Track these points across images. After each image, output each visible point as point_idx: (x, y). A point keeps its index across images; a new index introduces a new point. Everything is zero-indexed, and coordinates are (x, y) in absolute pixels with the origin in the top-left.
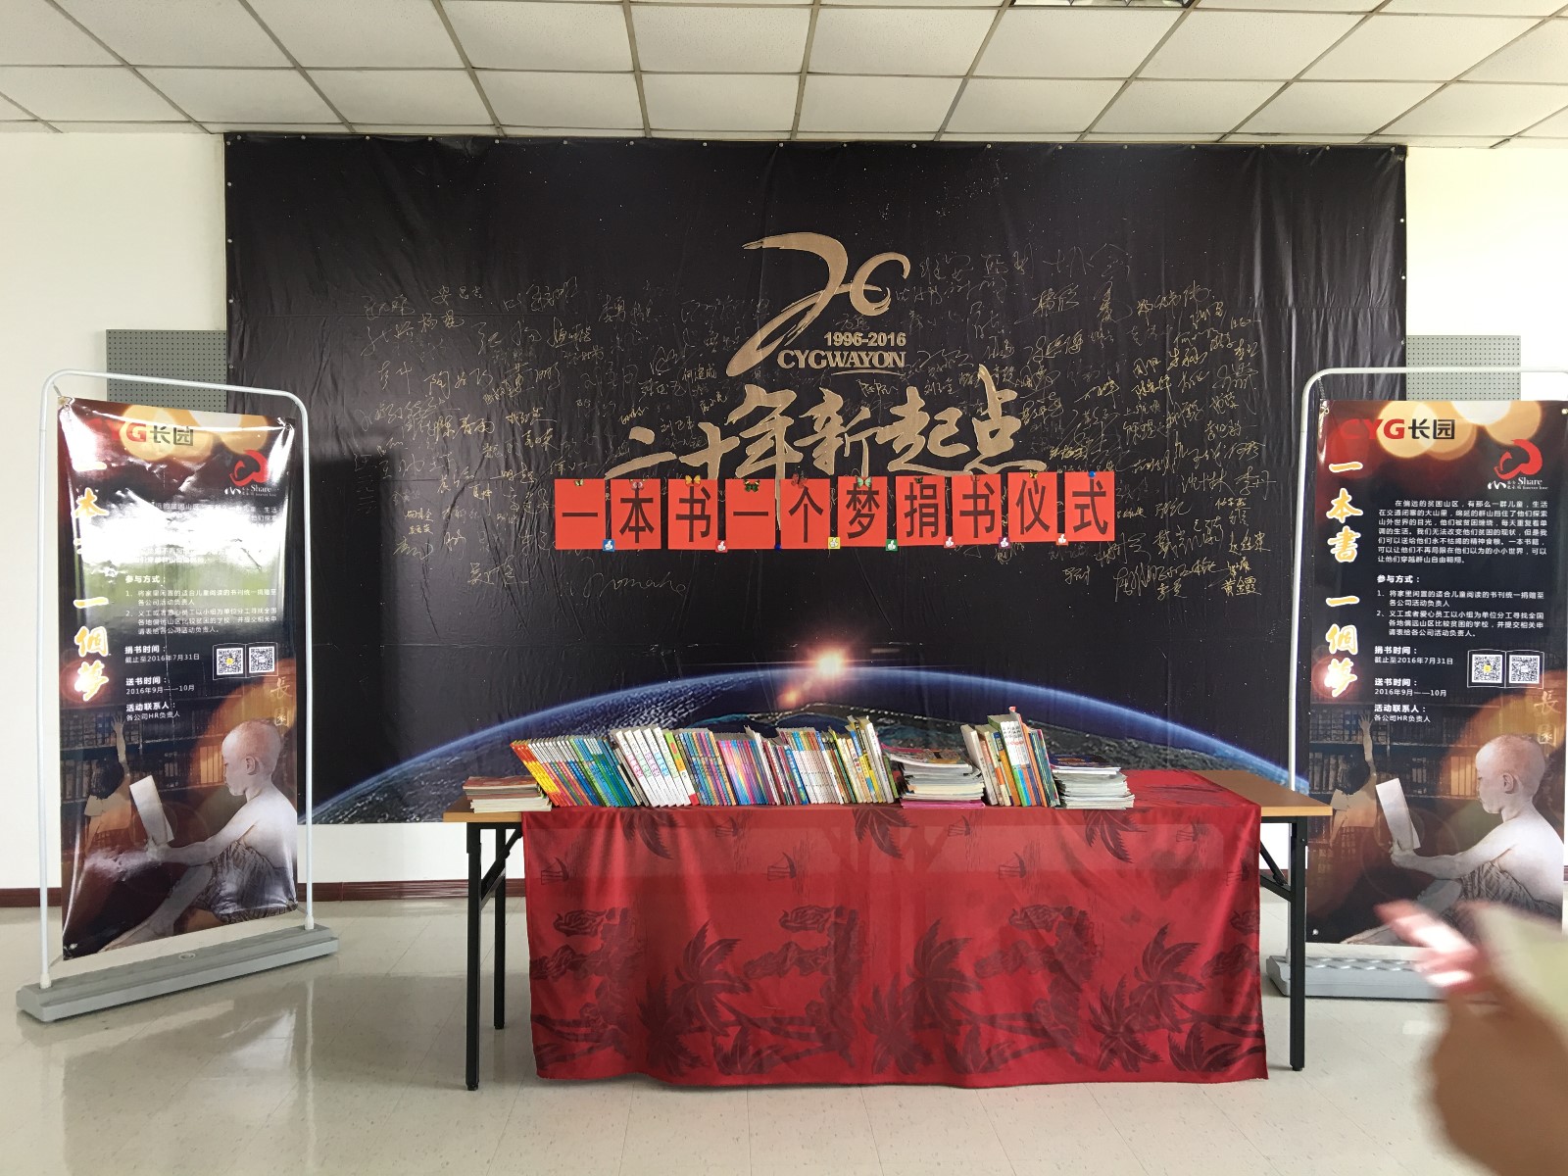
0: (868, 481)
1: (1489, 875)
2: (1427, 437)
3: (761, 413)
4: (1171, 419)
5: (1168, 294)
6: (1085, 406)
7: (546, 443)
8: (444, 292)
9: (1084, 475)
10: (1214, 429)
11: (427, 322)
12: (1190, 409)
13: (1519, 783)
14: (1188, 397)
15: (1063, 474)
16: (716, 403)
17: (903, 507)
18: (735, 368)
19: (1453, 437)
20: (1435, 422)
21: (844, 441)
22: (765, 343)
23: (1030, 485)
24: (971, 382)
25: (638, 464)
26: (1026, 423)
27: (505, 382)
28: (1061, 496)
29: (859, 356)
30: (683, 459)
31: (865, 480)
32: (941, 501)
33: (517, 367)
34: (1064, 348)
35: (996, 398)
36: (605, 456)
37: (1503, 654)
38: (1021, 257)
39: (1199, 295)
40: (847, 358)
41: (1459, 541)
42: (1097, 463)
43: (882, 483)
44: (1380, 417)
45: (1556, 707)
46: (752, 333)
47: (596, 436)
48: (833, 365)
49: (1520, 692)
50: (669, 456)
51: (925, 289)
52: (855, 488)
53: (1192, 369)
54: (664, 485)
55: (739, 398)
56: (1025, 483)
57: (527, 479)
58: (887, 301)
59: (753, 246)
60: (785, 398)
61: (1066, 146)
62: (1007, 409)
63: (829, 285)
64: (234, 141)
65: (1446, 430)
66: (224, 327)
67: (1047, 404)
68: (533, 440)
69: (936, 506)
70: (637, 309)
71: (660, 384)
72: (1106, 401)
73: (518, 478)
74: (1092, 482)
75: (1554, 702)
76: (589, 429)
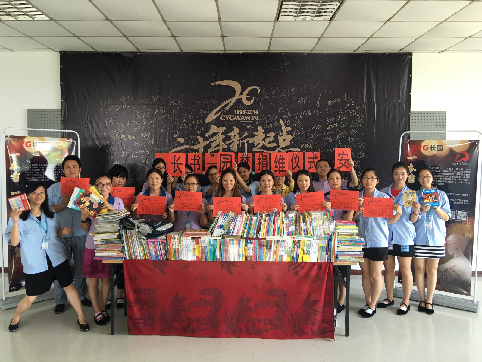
0: (247, 154)
1: (449, 272)
2: (435, 150)
3: (215, 134)
4: (338, 136)
5: (337, 98)
6: (311, 132)
7: (152, 142)
8: (123, 98)
9: (311, 153)
10: (351, 139)
11: (118, 107)
12: (344, 133)
13: (459, 247)
14: (343, 129)
15: (305, 152)
16: (202, 131)
17: (257, 161)
18: (208, 120)
19: (442, 150)
20: (437, 146)
21: (240, 142)
22: (216, 113)
23: (295, 155)
24: (278, 125)
25: (179, 148)
26: (294, 137)
27: (141, 124)
28: (304, 159)
29: (244, 117)
30: (192, 147)
31: (246, 154)
32: (268, 160)
33: (144, 120)
34: (305, 115)
35: (285, 129)
36: (170, 146)
37: (456, 211)
38: (293, 87)
39: (347, 99)
40: (241, 117)
41: (444, 179)
42: (315, 149)
43: (250, 155)
44: (422, 144)
45: (471, 227)
46: (212, 110)
47: (167, 140)
48: (237, 120)
49: (461, 222)
50: (188, 146)
51: (264, 97)
52: (243, 156)
53: (344, 121)
54: (187, 155)
55: (208, 130)
56: (293, 155)
57: (147, 153)
58: (252, 101)
59: (213, 84)
60: (222, 129)
61: (307, 54)
62: (289, 133)
63: (235, 96)
64: (63, 54)
65: (441, 148)
66: (60, 108)
67: (301, 131)
68: (149, 141)
69: (267, 162)
70: (179, 103)
71: (185, 125)
72: (318, 131)
73: (144, 152)
74: (313, 155)
75: (471, 225)
76: (165, 138)
